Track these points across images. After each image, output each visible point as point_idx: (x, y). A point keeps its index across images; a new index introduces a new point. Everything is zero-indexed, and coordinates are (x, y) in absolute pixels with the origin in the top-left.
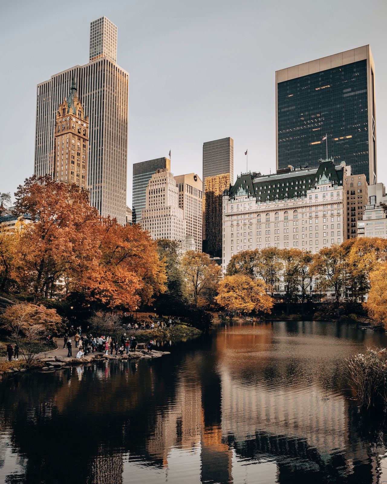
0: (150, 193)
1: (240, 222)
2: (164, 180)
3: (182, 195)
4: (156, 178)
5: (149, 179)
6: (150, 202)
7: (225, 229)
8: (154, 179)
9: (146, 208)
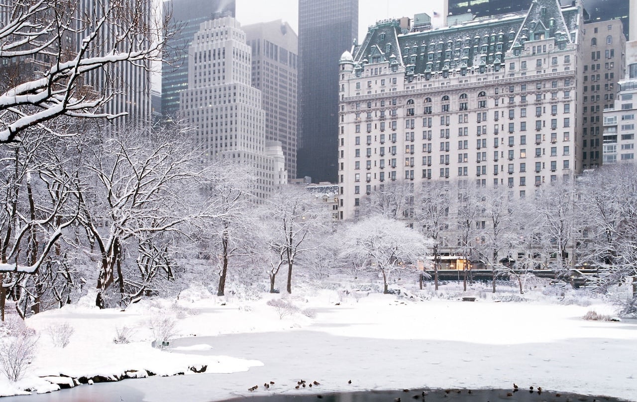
0: (196, 58)
1: (373, 114)
2: (224, 33)
3: (259, 62)
4: (208, 30)
5: (193, 31)
6: (196, 76)
7: (345, 129)
8: (204, 31)
9: (189, 89)
